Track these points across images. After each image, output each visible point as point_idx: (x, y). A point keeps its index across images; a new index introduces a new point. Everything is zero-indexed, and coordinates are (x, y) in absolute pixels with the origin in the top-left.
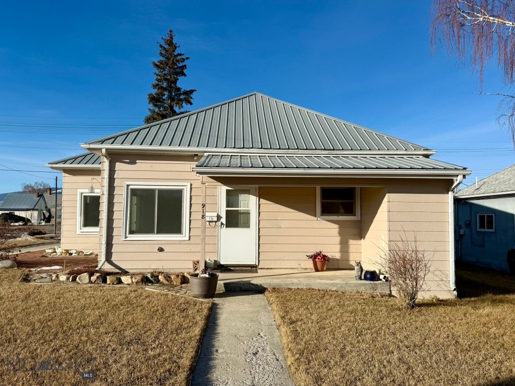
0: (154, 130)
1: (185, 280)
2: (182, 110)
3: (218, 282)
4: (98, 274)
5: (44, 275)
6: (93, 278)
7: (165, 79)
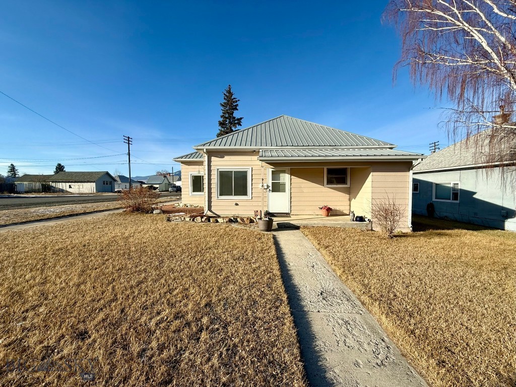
0: (225, 140)
1: (252, 221)
2: (236, 129)
3: (274, 223)
4: (206, 217)
5: (177, 218)
6: (203, 220)
7: (227, 112)
